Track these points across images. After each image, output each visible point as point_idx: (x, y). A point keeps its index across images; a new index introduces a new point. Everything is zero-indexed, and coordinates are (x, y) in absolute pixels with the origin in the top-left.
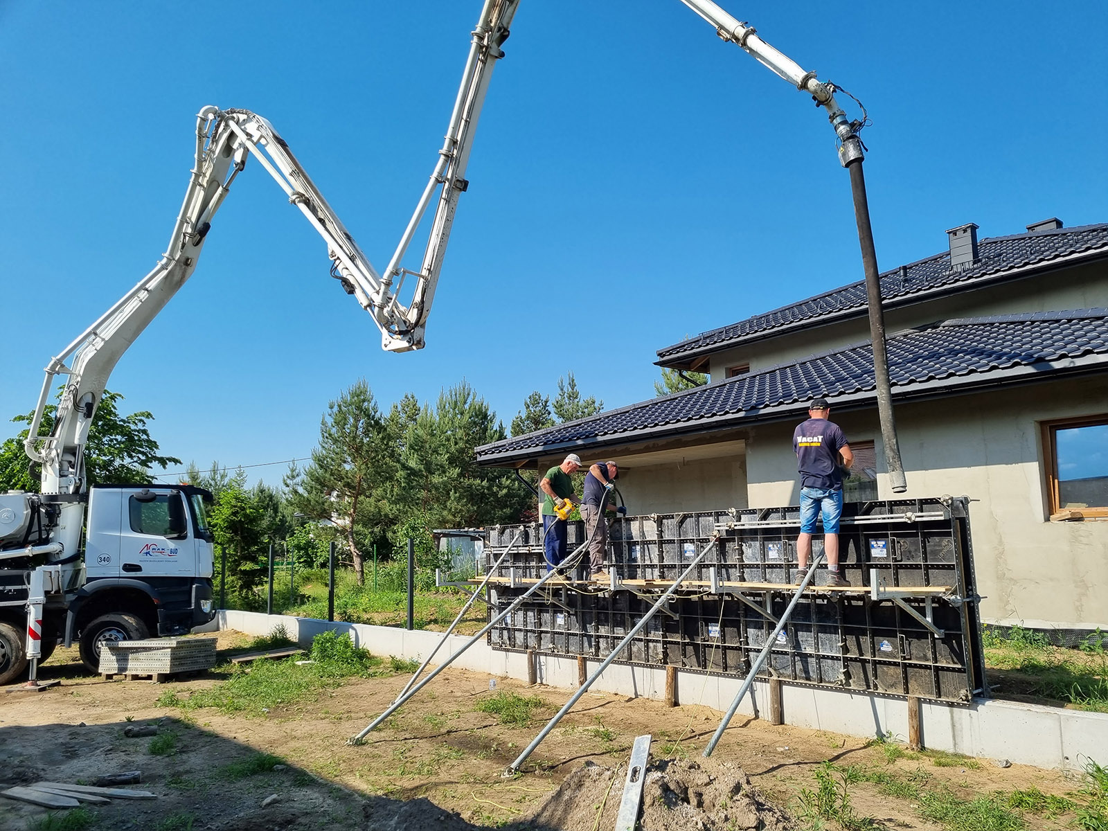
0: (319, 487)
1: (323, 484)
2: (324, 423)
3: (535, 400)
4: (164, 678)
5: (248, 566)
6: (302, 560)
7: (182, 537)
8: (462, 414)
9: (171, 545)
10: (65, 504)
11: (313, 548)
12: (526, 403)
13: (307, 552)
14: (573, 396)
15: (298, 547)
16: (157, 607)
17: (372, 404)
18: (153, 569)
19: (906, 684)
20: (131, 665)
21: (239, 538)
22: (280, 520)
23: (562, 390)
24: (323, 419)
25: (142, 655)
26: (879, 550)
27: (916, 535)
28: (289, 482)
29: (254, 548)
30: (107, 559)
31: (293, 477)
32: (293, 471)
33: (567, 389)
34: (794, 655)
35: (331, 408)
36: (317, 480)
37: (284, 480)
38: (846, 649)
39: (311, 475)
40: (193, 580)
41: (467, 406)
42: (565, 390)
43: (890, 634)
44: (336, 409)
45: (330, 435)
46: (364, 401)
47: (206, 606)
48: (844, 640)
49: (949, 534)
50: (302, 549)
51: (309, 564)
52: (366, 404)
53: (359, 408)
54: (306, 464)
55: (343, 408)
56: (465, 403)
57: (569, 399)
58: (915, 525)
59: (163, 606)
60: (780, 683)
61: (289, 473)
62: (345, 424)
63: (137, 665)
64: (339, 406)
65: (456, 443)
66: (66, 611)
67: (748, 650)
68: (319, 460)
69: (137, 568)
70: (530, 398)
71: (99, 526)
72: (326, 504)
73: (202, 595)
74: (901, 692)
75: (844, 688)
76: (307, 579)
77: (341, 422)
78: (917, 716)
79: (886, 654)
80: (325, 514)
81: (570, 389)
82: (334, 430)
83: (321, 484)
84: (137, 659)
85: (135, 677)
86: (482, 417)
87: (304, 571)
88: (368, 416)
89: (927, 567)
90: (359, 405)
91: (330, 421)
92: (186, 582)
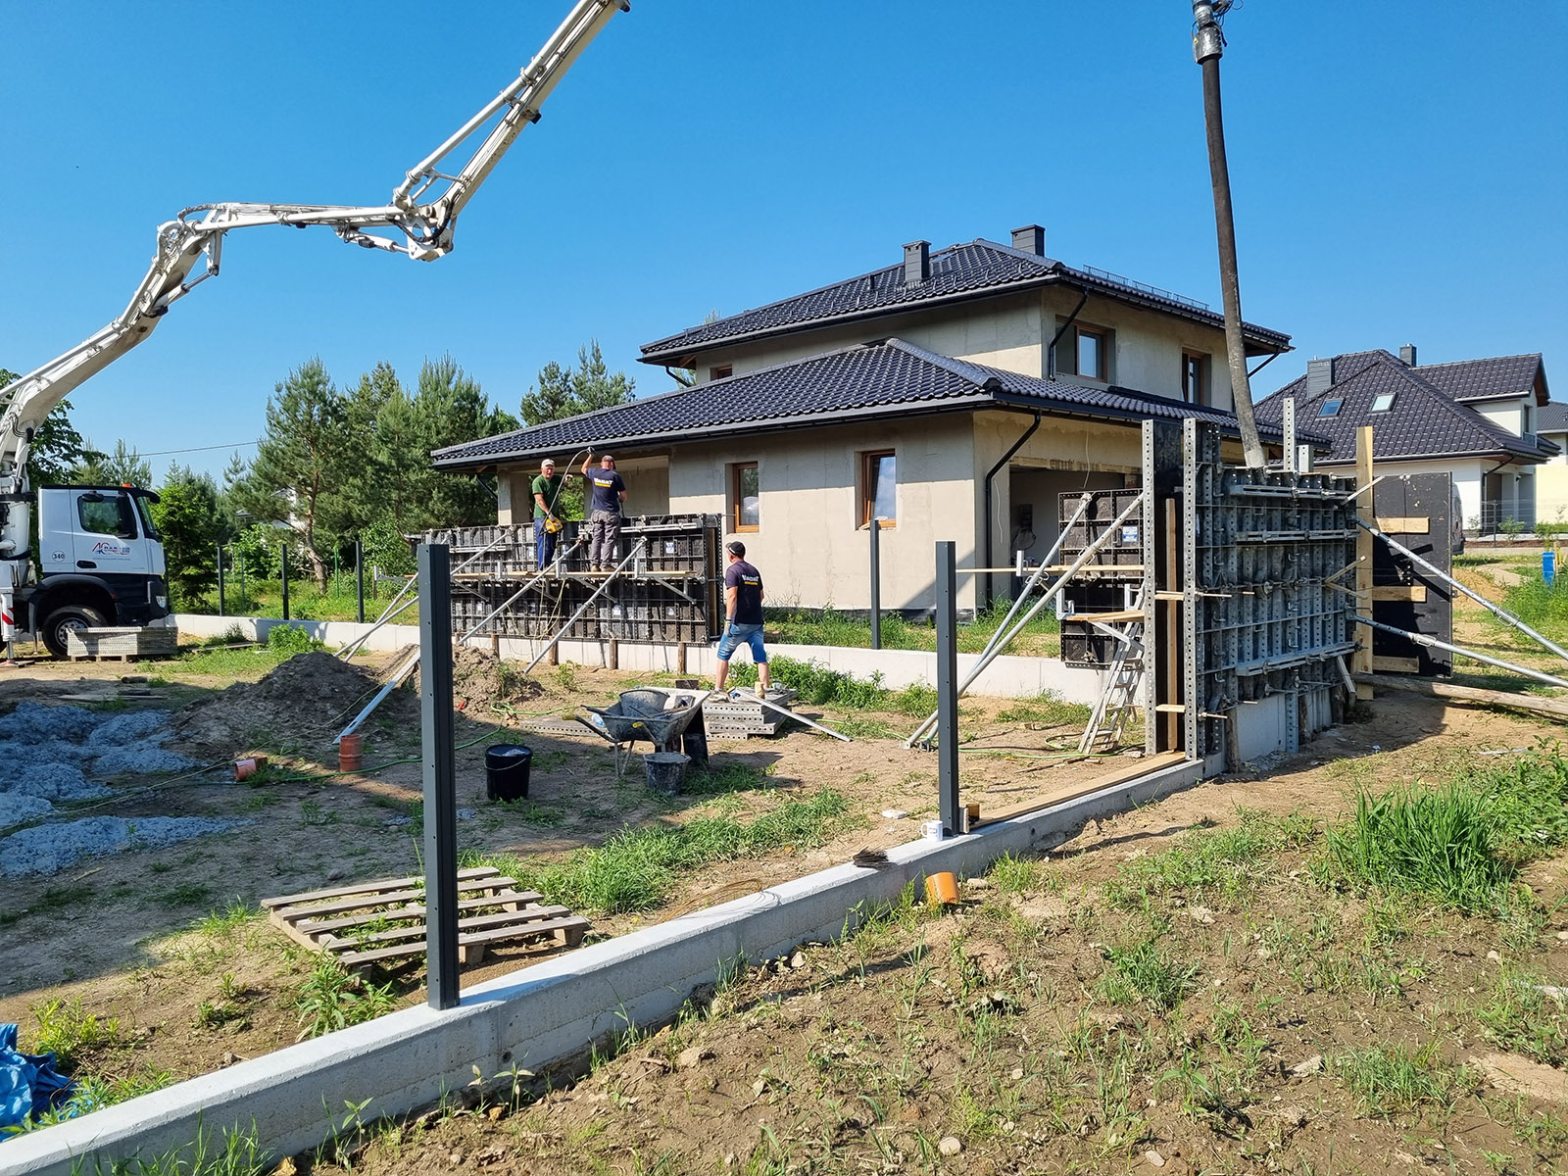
0: (268, 484)
1: (273, 481)
2: (270, 408)
3: (552, 373)
4: (133, 659)
5: (192, 571)
6: (252, 570)
7: (134, 536)
8: (445, 396)
9: (122, 543)
10: (13, 503)
11: (266, 557)
12: (540, 377)
13: (258, 563)
14: (599, 370)
15: (247, 555)
16: (114, 601)
17: (329, 386)
18: (105, 566)
19: (679, 635)
20: (101, 648)
21: (177, 540)
22: (218, 520)
23: (584, 362)
24: (270, 403)
25: (109, 640)
26: (670, 549)
27: (685, 539)
28: (231, 476)
29: (197, 552)
30: (62, 556)
31: (237, 471)
32: (235, 464)
33: (591, 361)
34: (624, 622)
35: (279, 390)
36: (266, 476)
37: (226, 475)
38: (650, 615)
39: (257, 468)
40: (147, 577)
41: (452, 387)
42: (588, 361)
43: (672, 604)
44: (284, 392)
45: (279, 423)
46: (318, 384)
47: (162, 602)
48: (649, 610)
49: (700, 538)
50: (252, 557)
51: (262, 574)
52: (321, 386)
53: (313, 392)
54: (252, 455)
55: (293, 391)
56: (449, 383)
57: (593, 373)
58: (684, 532)
59: (119, 601)
60: (617, 642)
61: (232, 466)
62: (296, 411)
63: (105, 648)
64: (288, 388)
65: (438, 433)
66: (26, 604)
67: (599, 621)
68: (268, 452)
69: (92, 565)
70: (545, 370)
71: (49, 526)
72: (278, 504)
73: (156, 592)
74: (675, 640)
75: (650, 641)
76: (261, 591)
77: (291, 408)
78: (684, 655)
79: (671, 617)
80: (278, 514)
81: (594, 362)
82: (282, 418)
83: (271, 481)
84: (104, 643)
85: (105, 659)
86: (471, 400)
87: (257, 583)
88: (325, 402)
89: (692, 560)
90: (312, 387)
91: (278, 406)
92: (142, 579)
